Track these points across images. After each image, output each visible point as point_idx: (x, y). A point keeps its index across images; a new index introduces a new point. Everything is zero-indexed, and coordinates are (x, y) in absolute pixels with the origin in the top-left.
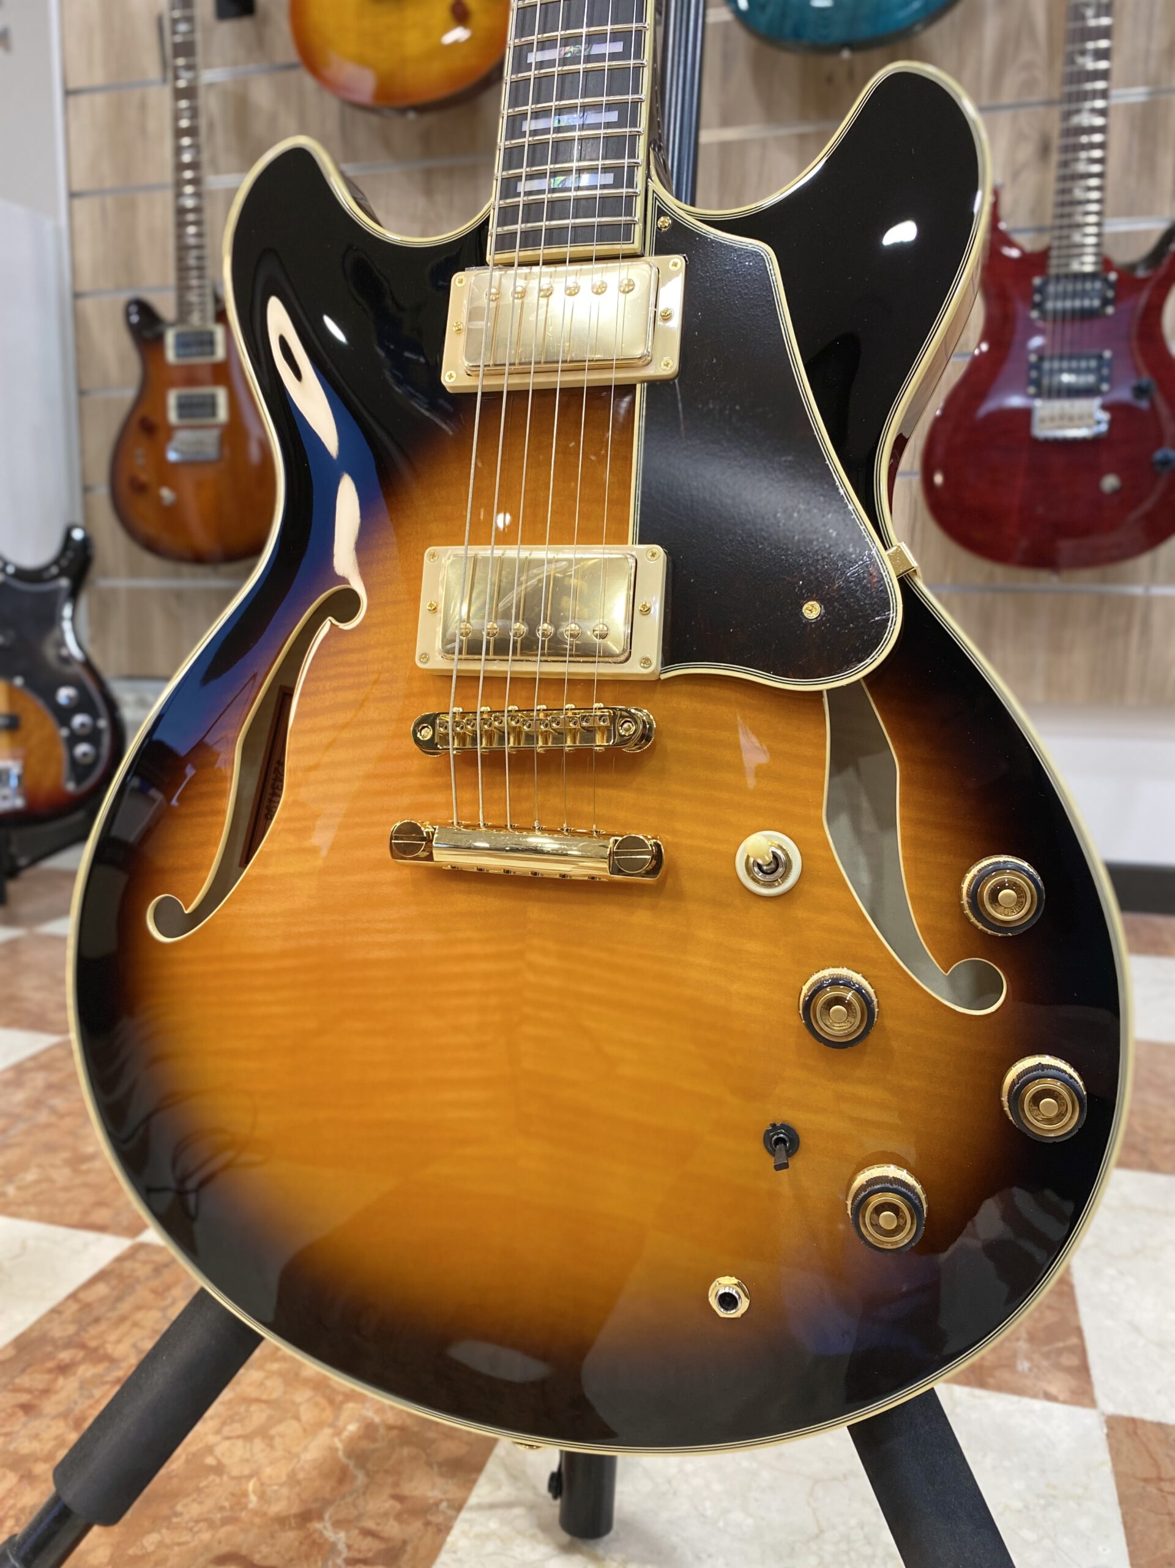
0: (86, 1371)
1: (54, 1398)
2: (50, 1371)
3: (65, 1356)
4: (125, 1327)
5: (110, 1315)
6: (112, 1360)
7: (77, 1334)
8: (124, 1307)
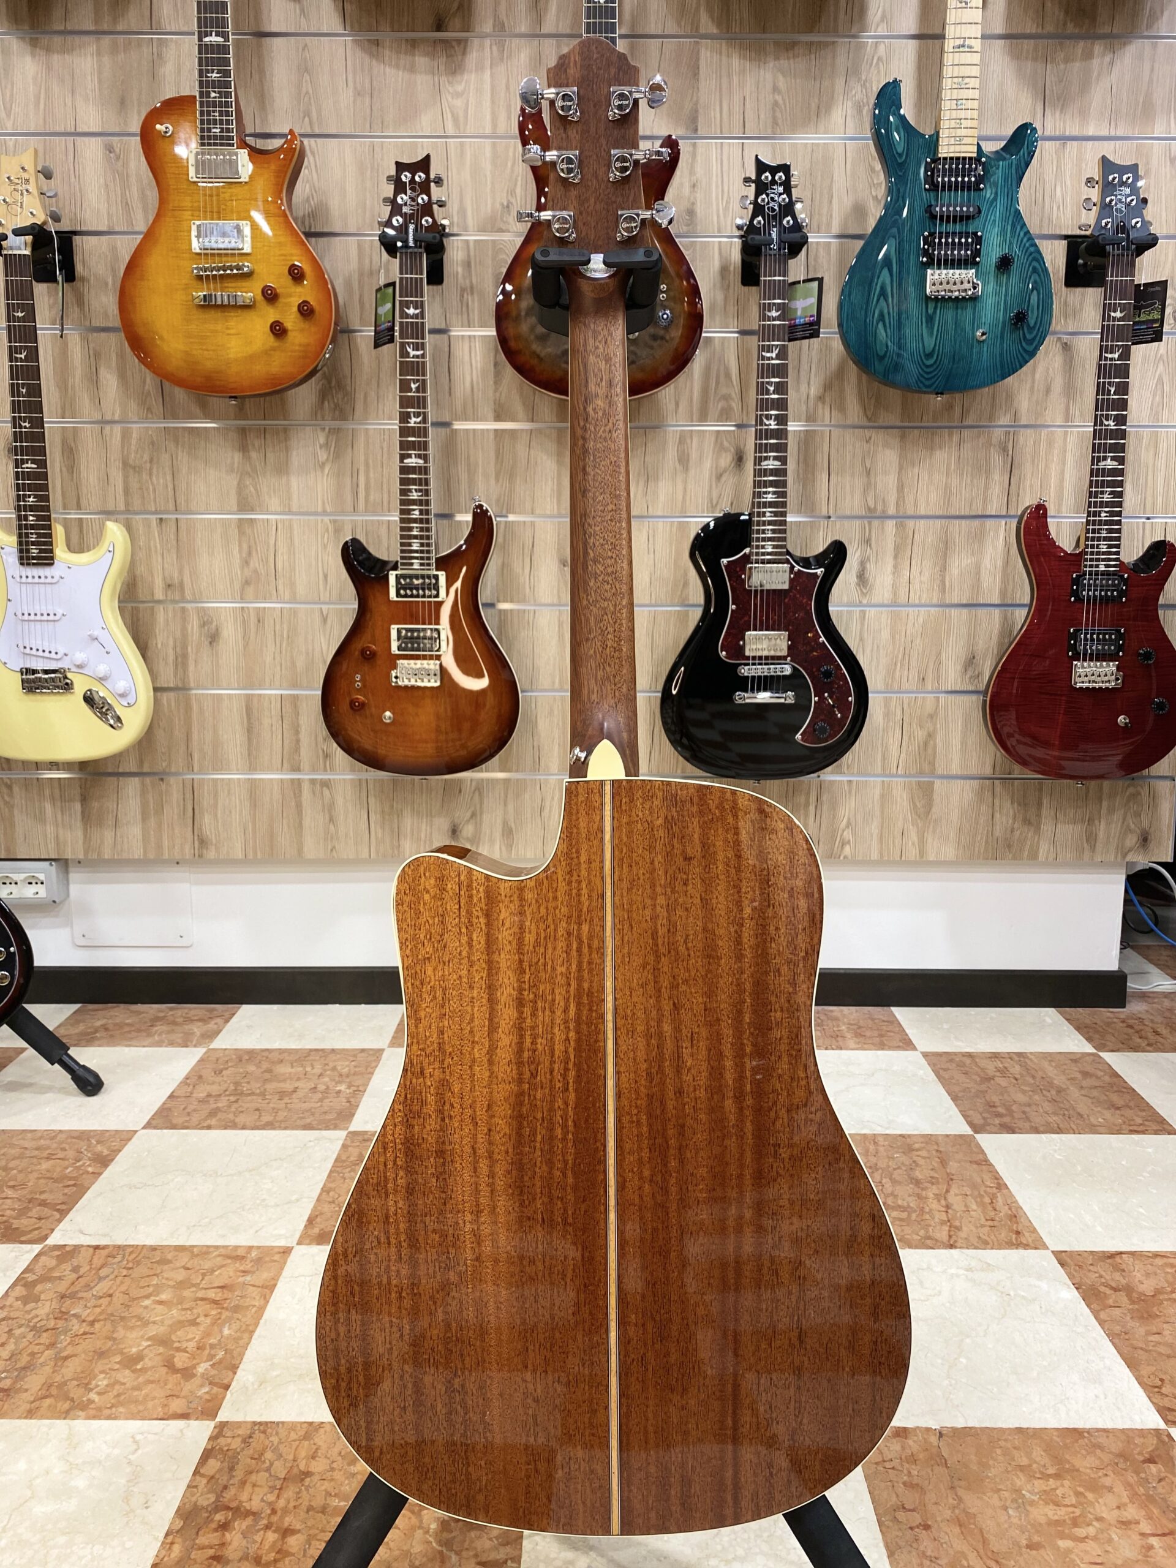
0: (240, 1525)
1: (230, 1548)
2: (216, 1530)
3: (219, 1517)
4: (248, 1488)
5: (231, 1482)
6: (254, 1514)
7: (217, 1500)
8: (239, 1473)
